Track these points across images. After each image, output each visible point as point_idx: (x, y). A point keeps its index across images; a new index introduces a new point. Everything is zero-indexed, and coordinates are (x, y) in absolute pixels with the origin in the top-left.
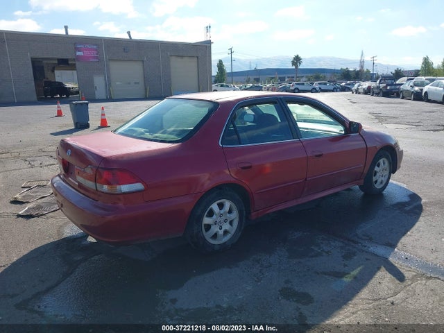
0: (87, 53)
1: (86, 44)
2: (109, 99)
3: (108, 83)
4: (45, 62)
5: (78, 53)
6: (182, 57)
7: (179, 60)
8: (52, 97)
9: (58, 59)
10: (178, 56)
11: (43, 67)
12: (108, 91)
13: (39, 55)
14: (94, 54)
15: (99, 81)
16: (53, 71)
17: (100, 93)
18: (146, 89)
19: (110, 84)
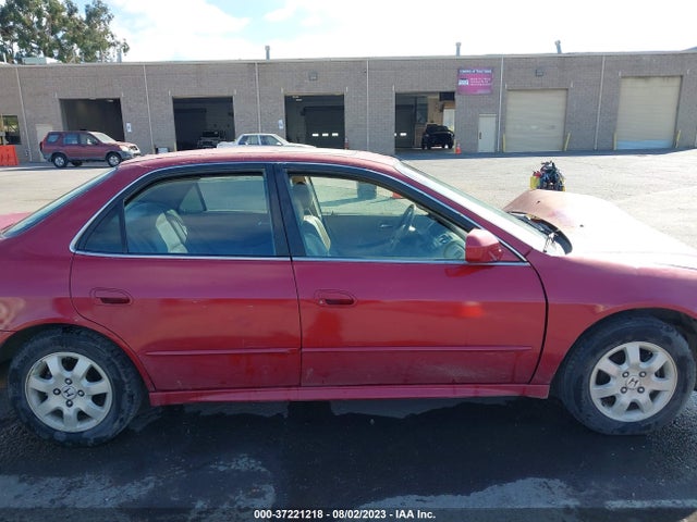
0: (475, 82)
1: (475, 68)
2: (499, 153)
3: (501, 127)
4: (429, 97)
5: (461, 83)
6: (646, 78)
7: (641, 84)
8: (429, 148)
9: (441, 93)
10: (640, 77)
11: (426, 105)
12: (499, 140)
13: (407, 89)
14: (485, 82)
15: (487, 125)
16: (442, 111)
17: (486, 143)
18: (565, 137)
19: (503, 129)
